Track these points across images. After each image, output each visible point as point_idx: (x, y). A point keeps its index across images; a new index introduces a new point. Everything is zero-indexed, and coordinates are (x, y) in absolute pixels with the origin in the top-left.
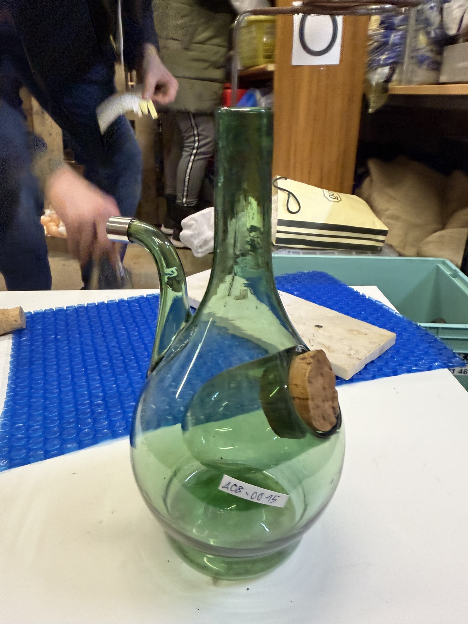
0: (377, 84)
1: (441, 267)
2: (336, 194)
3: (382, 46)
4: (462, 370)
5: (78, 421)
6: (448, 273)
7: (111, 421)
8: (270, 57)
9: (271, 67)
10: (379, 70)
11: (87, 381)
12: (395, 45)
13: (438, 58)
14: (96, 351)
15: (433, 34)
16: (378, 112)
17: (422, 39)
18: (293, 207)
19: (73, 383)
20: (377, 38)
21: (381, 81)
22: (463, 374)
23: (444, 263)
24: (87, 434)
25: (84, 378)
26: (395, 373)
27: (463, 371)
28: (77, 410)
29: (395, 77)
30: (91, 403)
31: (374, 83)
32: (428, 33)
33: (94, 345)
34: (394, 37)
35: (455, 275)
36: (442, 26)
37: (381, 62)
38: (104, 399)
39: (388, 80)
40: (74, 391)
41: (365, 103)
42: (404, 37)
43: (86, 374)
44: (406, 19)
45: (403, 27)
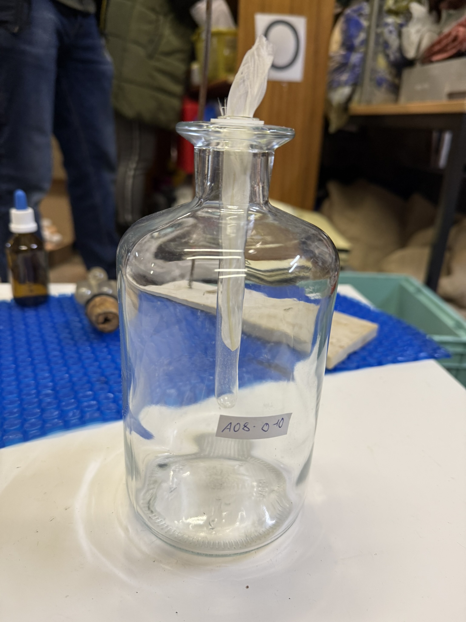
0: (338, 104)
3: (343, 66)
5: (22, 410)
7: (62, 411)
8: (230, 70)
10: (341, 90)
11: (34, 371)
12: (354, 66)
13: (397, 81)
14: (44, 342)
15: (392, 57)
17: (382, 63)
19: (17, 373)
20: (338, 59)
21: (342, 101)
24: (33, 425)
25: (30, 368)
26: (380, 363)
28: (21, 400)
29: (356, 98)
30: (38, 393)
31: (334, 103)
32: (387, 56)
33: (42, 336)
34: (355, 58)
36: (401, 49)
37: (342, 82)
38: (53, 389)
39: (349, 99)
40: (18, 381)
41: (326, 123)
42: (363, 60)
43: (32, 363)
44: (365, 42)
45: (362, 50)
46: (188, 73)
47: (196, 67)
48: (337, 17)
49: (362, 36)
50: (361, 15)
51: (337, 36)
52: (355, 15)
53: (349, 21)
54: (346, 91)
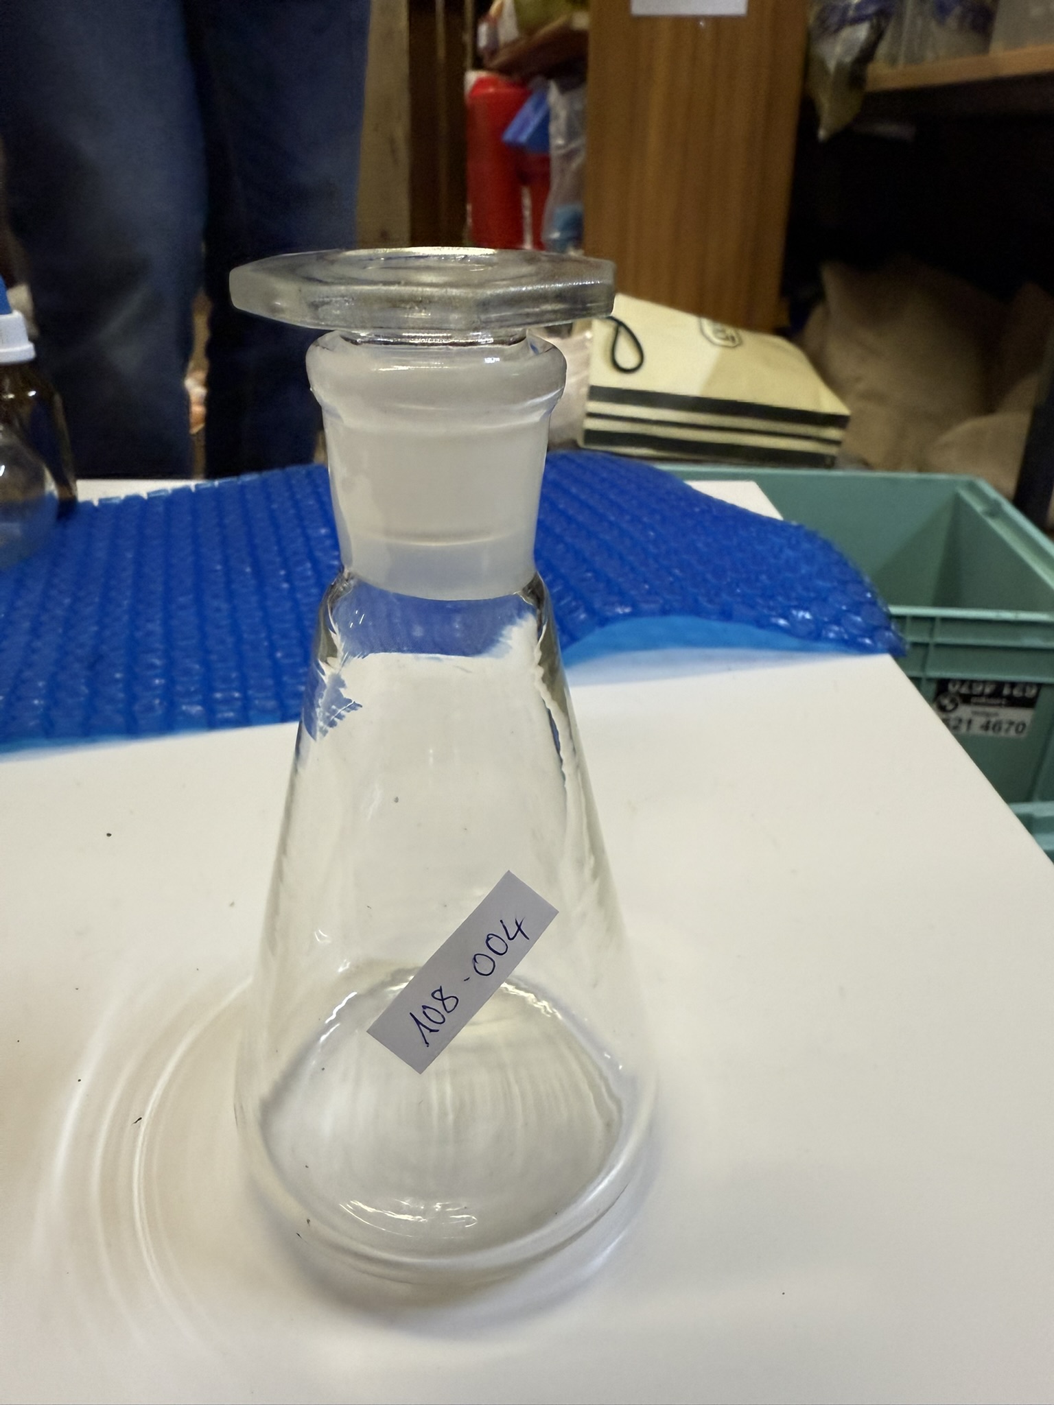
0: (840, 66)
1: (967, 496)
2: (730, 331)
4: (988, 723)
6: (979, 508)
9: (581, 21)
10: (846, 33)
18: (627, 356)
21: (848, 59)
22: (990, 733)
23: (972, 487)
27: (991, 725)
29: (883, 49)
31: (832, 65)
35: (995, 511)
37: (851, 13)
39: (867, 54)
54: (862, 33)
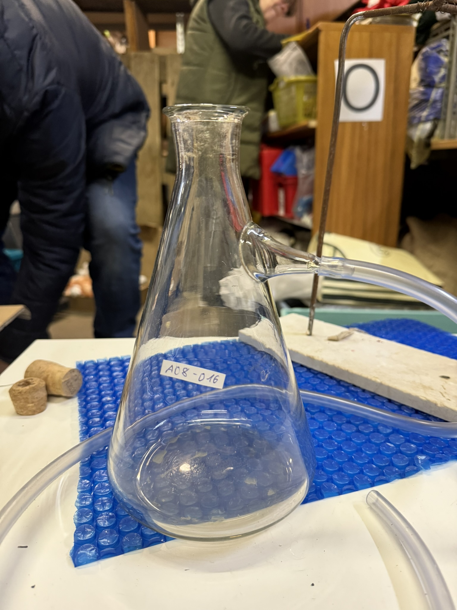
0: (420, 140)
3: (423, 103)
8: (310, 115)
9: (313, 124)
10: (421, 126)
12: (435, 101)
16: (420, 167)
20: (417, 95)
21: (423, 136)
29: (438, 132)
31: (415, 139)
34: (435, 94)
37: (423, 119)
39: (431, 134)
41: (408, 160)
42: (445, 95)
44: (446, 78)
45: (443, 85)
46: (265, 122)
47: (272, 114)
48: (416, 55)
49: (443, 72)
50: (440, 52)
51: (415, 73)
52: (434, 53)
53: (427, 59)
54: (428, 126)
